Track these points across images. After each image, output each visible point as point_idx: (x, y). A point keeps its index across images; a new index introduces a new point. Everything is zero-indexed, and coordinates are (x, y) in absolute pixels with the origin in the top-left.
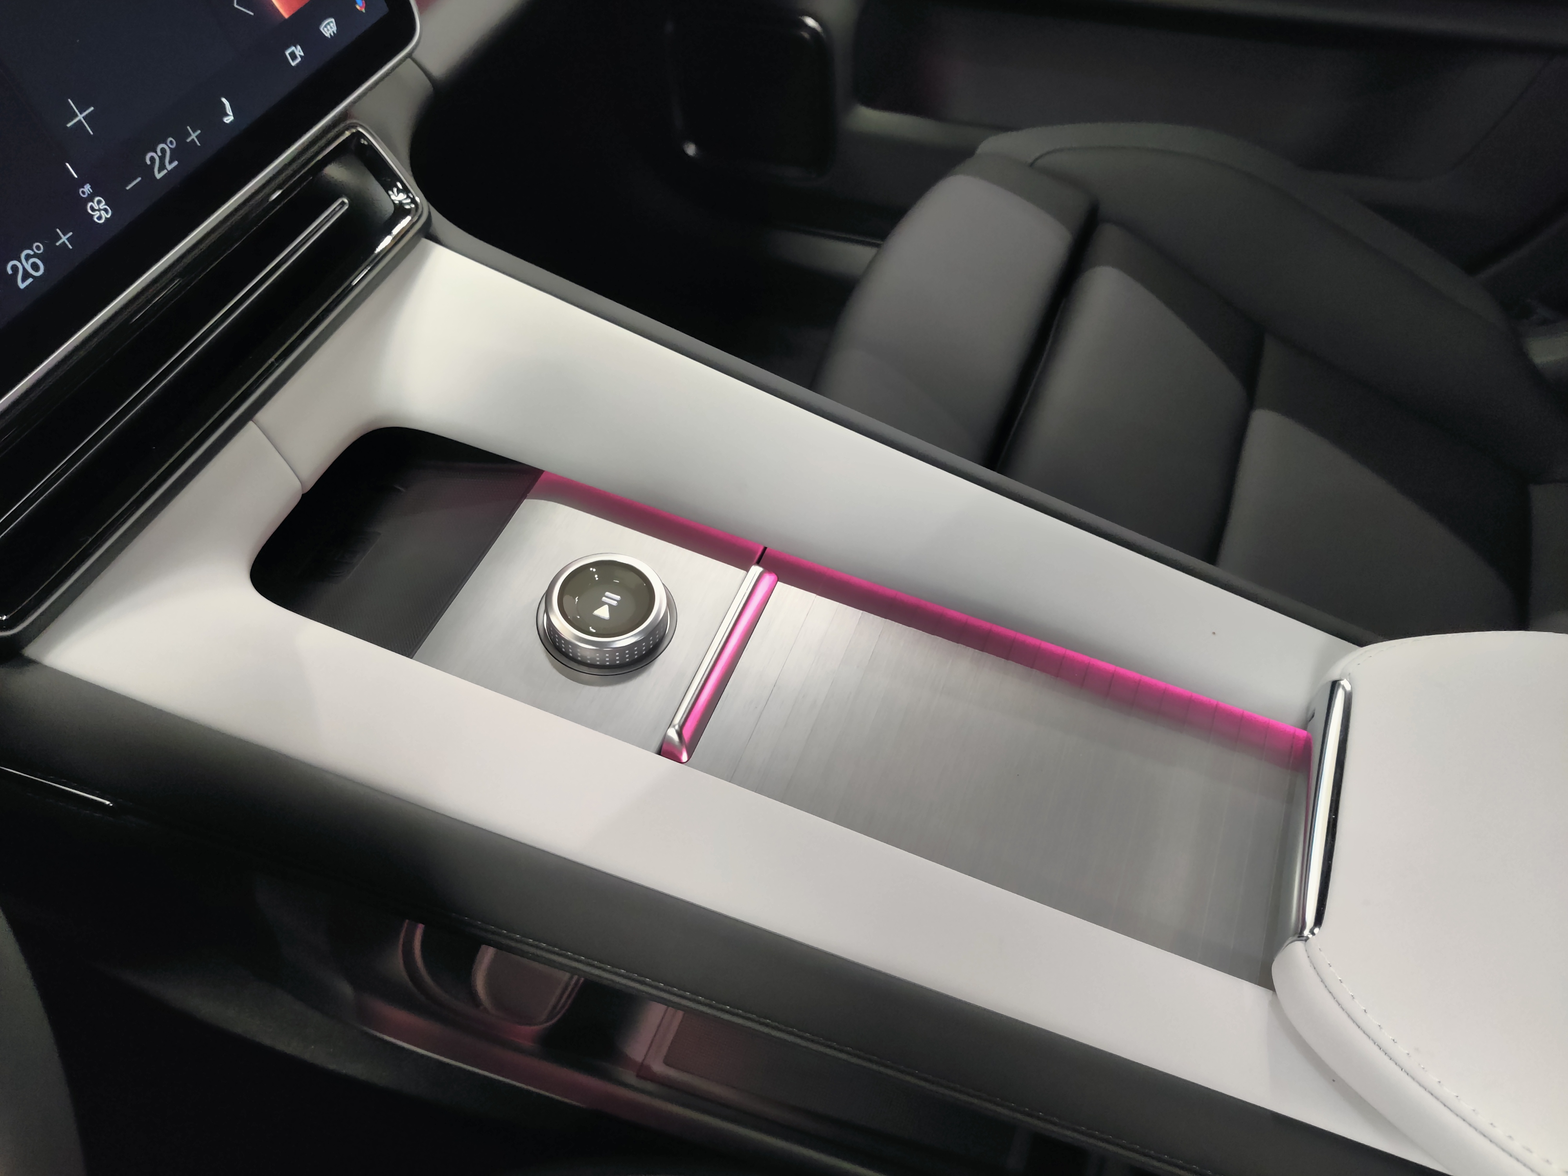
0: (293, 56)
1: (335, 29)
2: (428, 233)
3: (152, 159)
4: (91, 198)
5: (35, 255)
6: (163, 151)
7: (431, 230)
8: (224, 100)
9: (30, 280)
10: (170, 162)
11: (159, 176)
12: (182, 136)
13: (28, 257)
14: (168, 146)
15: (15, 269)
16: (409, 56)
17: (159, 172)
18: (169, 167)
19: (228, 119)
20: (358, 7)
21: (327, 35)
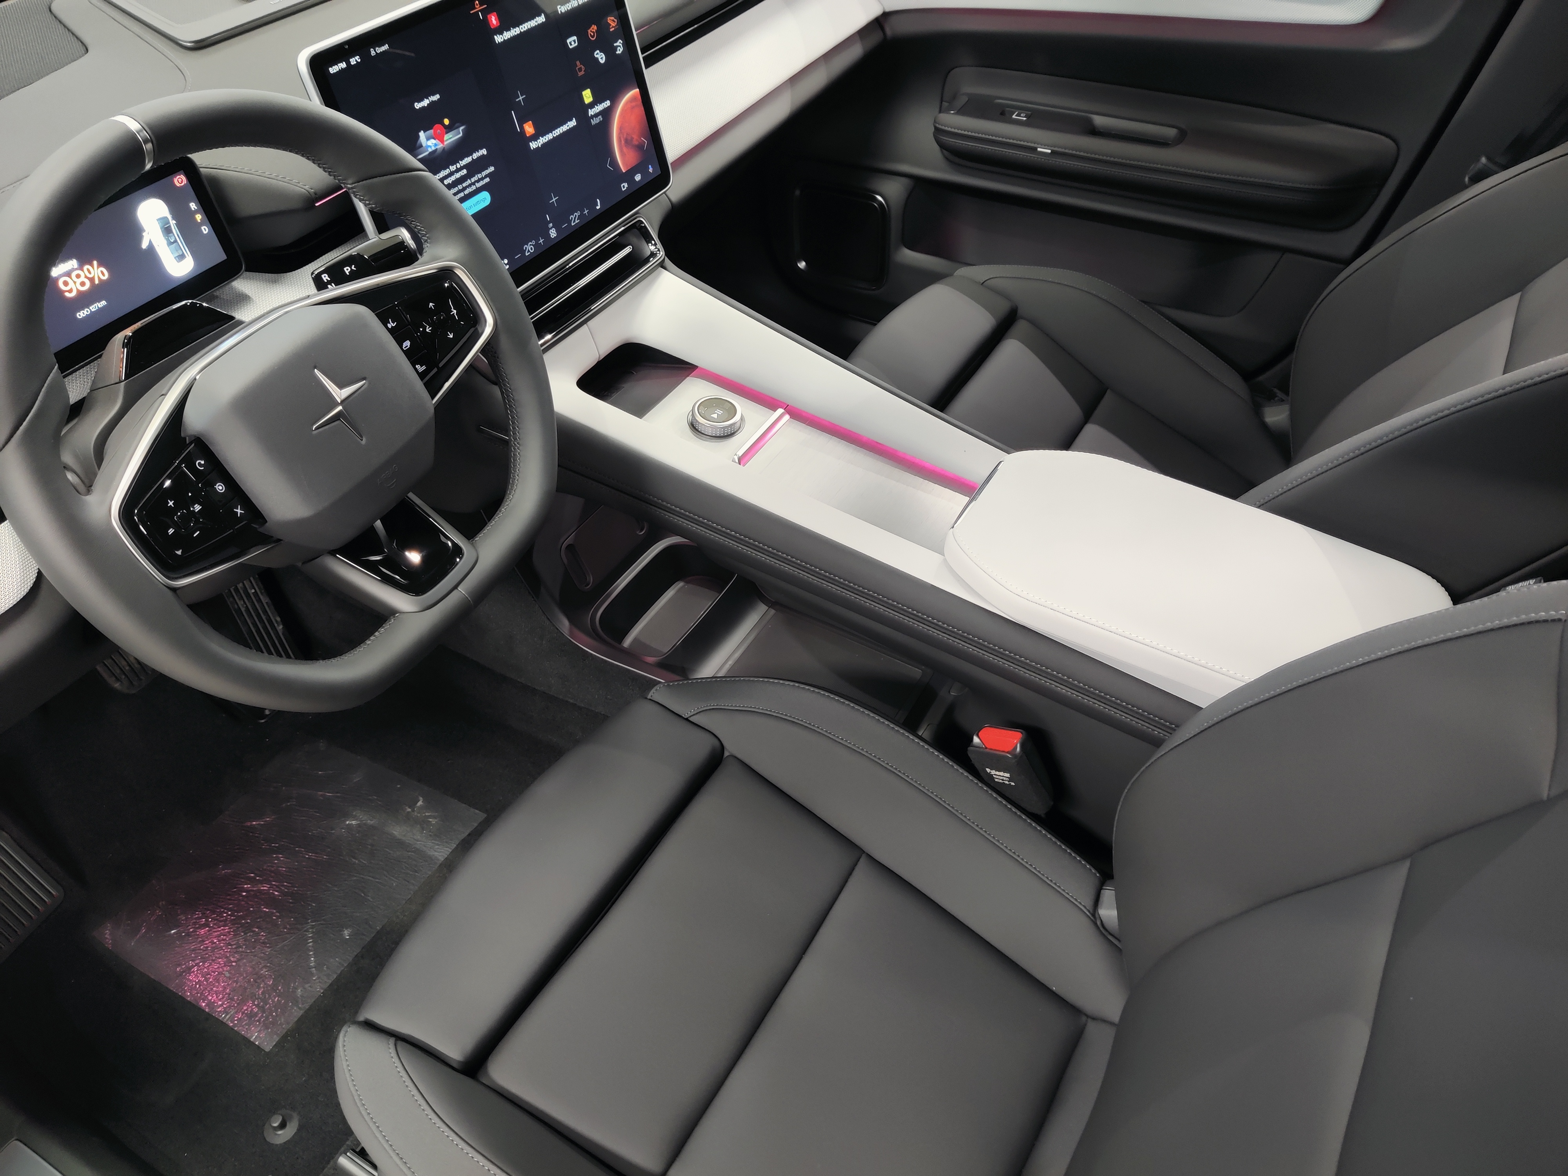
0: (624, 187)
1: (640, 179)
2: (663, 266)
3: (572, 218)
4: (551, 228)
5: (532, 245)
6: (576, 215)
7: (664, 264)
8: (598, 200)
9: (529, 253)
10: (577, 220)
11: (573, 224)
12: (582, 211)
13: (530, 245)
14: (577, 214)
15: (526, 248)
16: (665, 193)
17: (574, 222)
18: (577, 222)
19: (598, 207)
20: (650, 171)
21: (637, 180)
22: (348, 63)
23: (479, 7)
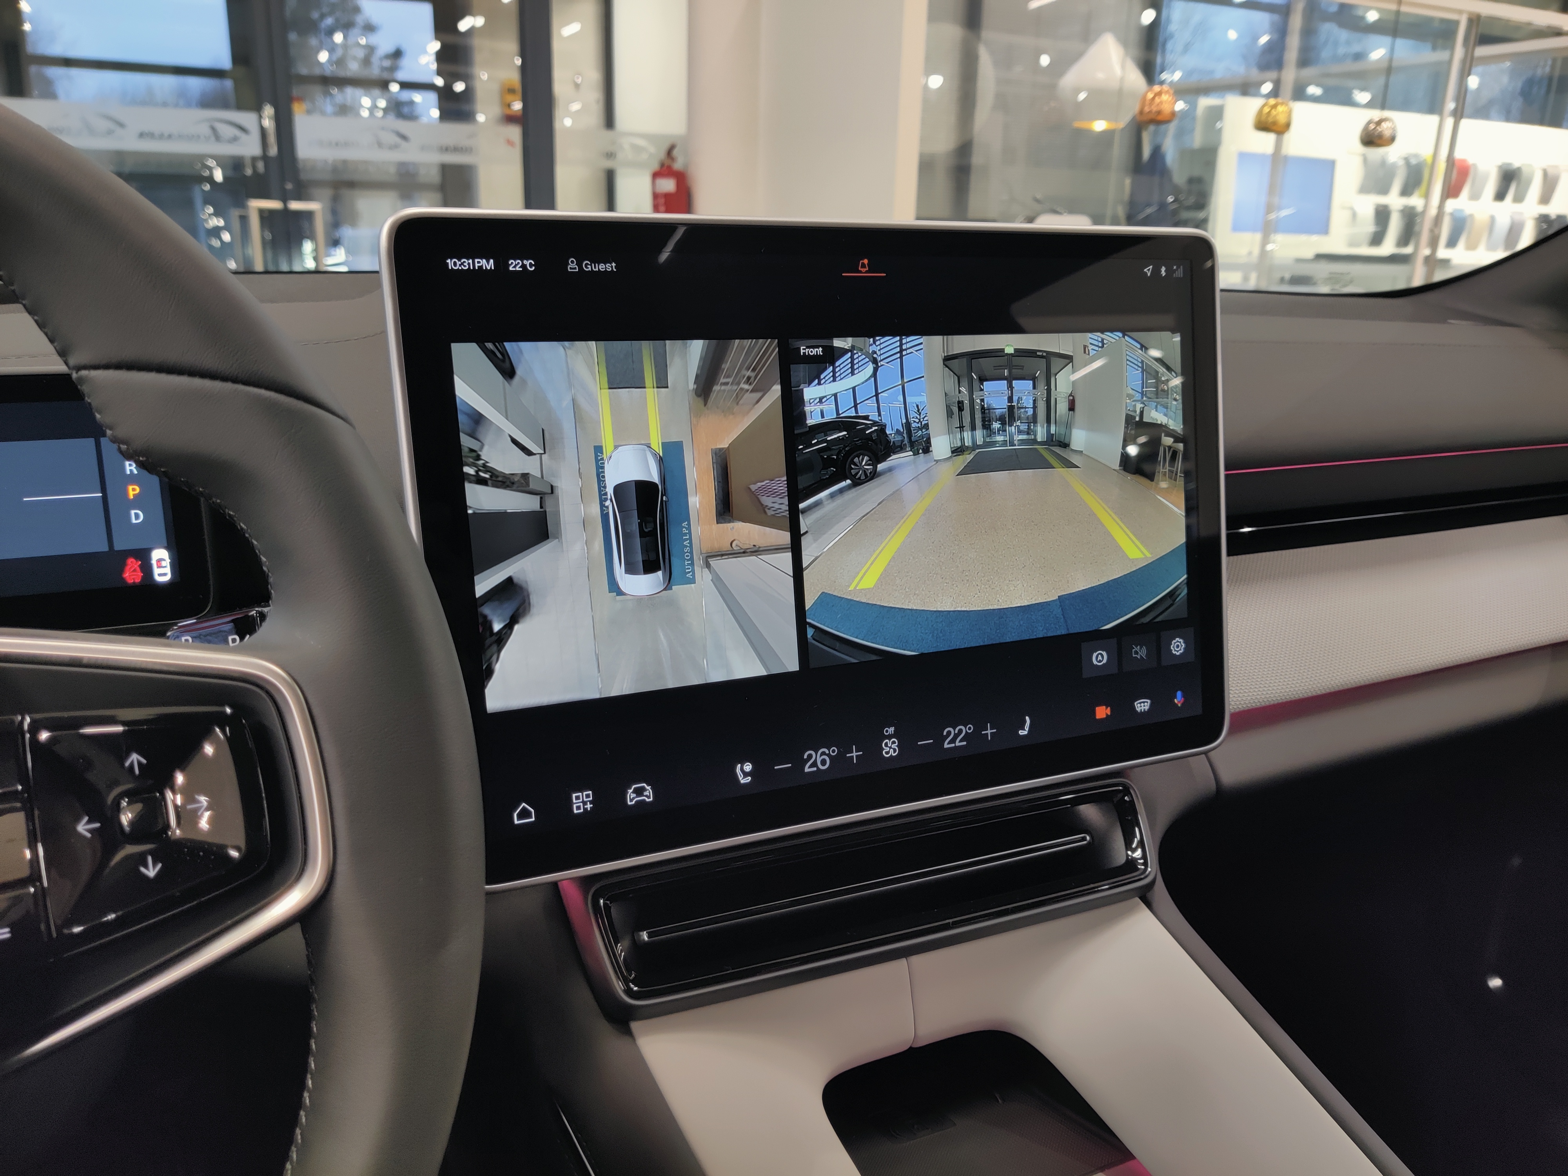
1: (1147, 708)
2: (1145, 896)
3: (949, 733)
4: (889, 737)
5: (829, 755)
6: (960, 731)
7: (1149, 895)
8: (1027, 718)
9: (815, 769)
10: (961, 741)
11: (946, 746)
12: (980, 728)
13: (823, 753)
14: (966, 729)
15: (810, 756)
16: (1205, 753)
17: (948, 744)
18: (958, 744)
19: (1022, 733)
20: (1176, 701)
21: (1138, 710)
22: (501, 265)
23: (866, 272)
